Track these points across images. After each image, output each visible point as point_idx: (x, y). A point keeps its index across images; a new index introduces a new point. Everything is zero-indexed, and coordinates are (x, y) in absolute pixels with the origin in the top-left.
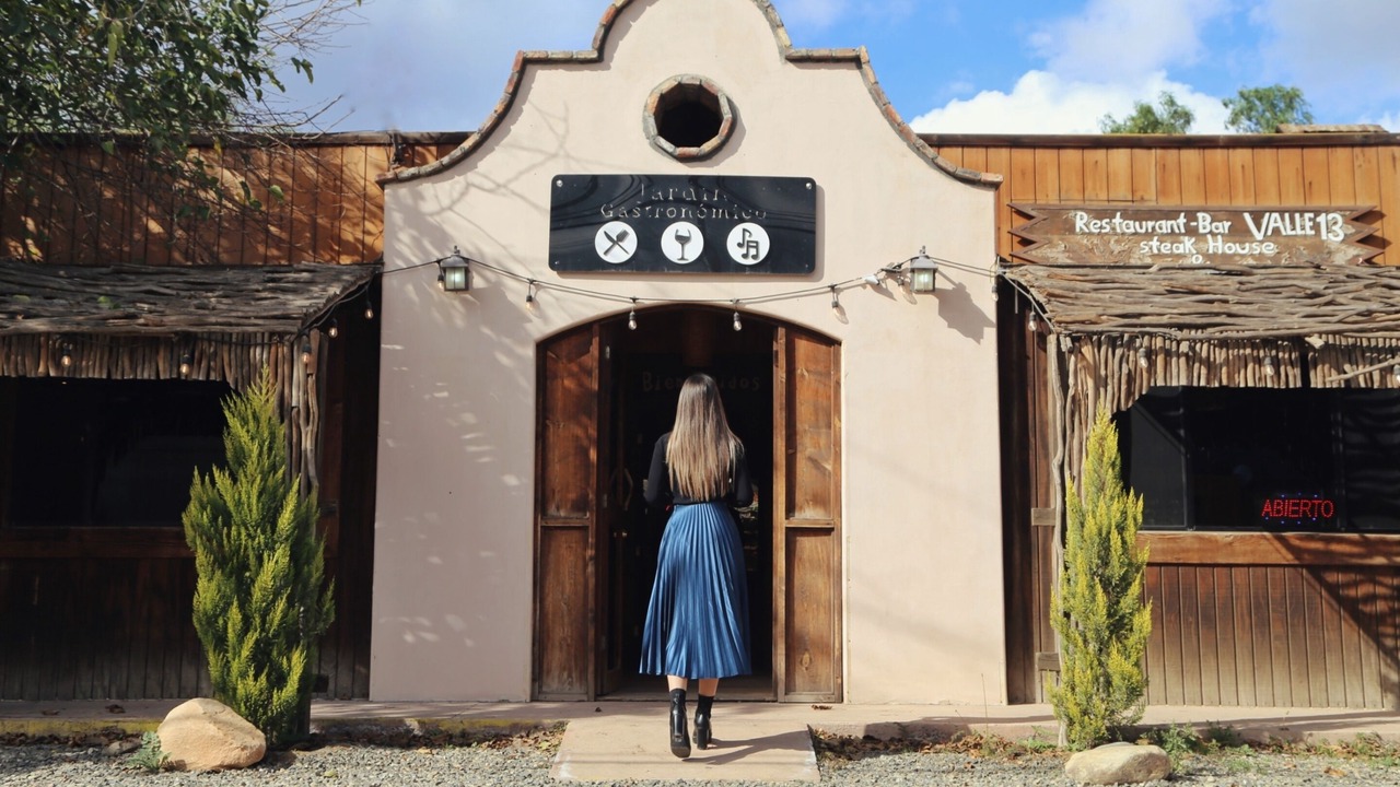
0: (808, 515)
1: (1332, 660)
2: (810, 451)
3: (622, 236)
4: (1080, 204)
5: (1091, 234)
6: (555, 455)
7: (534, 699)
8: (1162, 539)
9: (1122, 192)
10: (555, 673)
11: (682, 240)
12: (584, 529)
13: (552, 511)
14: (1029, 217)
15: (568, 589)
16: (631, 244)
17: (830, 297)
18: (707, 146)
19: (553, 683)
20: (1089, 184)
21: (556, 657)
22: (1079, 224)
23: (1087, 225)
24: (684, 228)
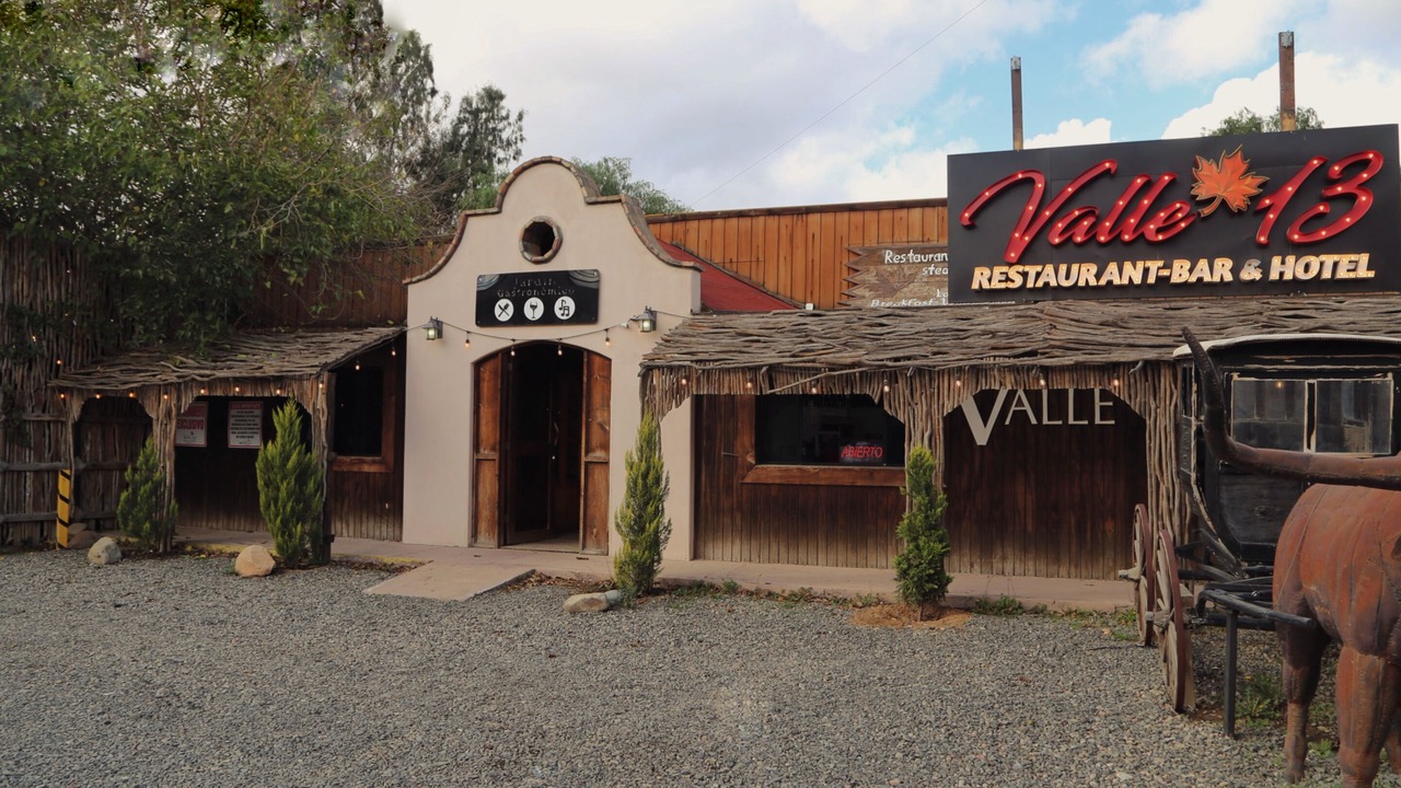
0: (598, 455)
1: (870, 542)
2: (599, 420)
3: (507, 306)
4: (890, 245)
5: (893, 264)
6: (483, 422)
7: (470, 546)
8: (780, 470)
9: (916, 235)
10: (483, 533)
11: (534, 308)
12: (494, 460)
13: (482, 450)
14: (859, 255)
15: (489, 492)
16: (511, 310)
17: (604, 335)
18: (547, 255)
19: (482, 538)
20: (896, 232)
21: (483, 526)
22: (887, 258)
23: (892, 259)
24: (534, 301)
